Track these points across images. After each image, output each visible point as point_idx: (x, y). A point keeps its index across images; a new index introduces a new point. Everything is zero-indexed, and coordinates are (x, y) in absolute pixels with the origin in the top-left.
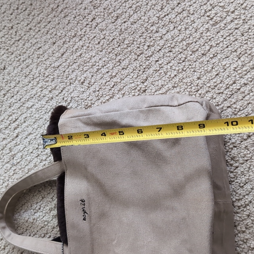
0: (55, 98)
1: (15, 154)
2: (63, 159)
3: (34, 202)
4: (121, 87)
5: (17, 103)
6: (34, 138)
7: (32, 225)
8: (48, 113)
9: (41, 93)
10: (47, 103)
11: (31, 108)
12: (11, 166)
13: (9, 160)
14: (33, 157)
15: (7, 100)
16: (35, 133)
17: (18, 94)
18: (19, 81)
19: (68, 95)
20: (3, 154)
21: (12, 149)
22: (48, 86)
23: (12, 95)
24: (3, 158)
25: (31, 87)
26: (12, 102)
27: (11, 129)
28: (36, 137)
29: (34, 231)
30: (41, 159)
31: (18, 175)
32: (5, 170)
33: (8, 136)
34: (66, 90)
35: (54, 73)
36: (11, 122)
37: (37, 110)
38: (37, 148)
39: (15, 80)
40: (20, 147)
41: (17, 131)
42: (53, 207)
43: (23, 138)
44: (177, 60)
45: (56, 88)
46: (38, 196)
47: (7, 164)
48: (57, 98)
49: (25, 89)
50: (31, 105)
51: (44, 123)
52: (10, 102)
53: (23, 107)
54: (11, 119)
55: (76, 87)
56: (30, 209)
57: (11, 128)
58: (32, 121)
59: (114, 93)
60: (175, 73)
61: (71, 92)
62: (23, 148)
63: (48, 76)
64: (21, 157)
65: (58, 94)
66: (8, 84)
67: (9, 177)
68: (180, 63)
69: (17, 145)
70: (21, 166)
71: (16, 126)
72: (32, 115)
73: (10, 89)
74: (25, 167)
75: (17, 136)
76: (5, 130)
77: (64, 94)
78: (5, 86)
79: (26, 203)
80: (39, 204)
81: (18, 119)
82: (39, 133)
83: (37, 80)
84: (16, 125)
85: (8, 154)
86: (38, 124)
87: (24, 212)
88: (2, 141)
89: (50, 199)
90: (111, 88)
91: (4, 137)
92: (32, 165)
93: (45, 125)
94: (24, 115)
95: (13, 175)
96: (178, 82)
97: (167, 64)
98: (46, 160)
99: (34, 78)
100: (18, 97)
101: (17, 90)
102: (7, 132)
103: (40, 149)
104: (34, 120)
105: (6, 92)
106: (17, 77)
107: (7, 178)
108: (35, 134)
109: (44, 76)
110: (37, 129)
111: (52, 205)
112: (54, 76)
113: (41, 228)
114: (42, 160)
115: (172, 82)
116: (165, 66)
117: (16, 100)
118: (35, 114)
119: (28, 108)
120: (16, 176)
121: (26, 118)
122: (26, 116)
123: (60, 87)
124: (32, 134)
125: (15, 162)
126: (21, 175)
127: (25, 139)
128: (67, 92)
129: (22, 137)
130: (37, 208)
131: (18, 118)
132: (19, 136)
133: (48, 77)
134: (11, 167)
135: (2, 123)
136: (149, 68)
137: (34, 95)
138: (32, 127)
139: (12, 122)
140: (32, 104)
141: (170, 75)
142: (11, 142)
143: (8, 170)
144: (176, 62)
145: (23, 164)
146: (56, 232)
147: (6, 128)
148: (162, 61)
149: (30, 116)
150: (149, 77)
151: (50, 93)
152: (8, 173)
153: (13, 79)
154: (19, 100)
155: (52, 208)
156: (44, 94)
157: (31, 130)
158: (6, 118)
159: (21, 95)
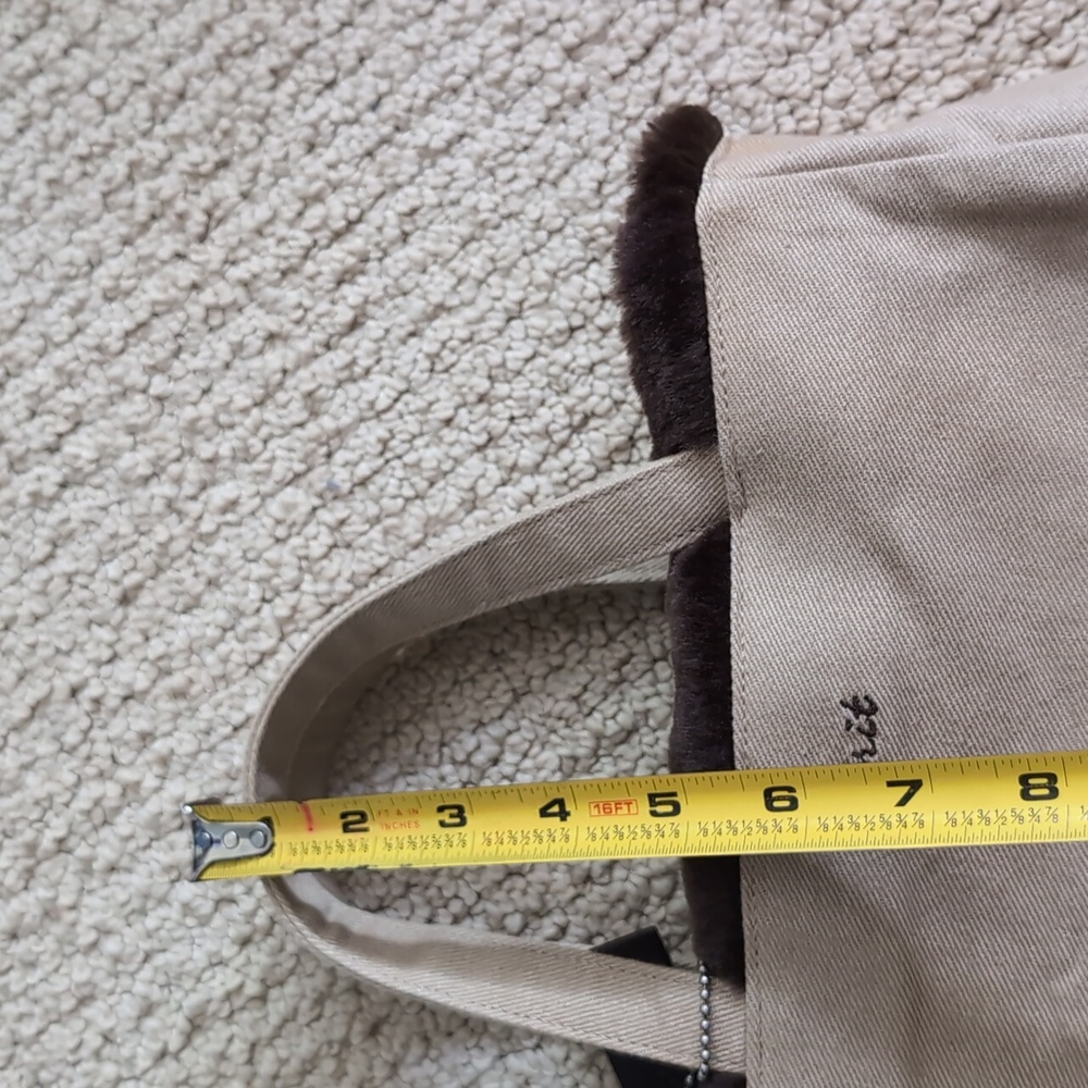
0: (601, 90)
1: (339, 433)
2: (722, 436)
3: (460, 721)
4: (1046, 19)
5: (356, 121)
6: (463, 333)
8: (555, 184)
9: (511, 60)
10: (547, 121)
11: (447, 150)
12: (317, 502)
13: (299, 467)
14: (457, 451)
15: (291, 109)
16: (472, 303)
17: (361, 72)
19: (689, 75)
20: (264, 431)
21: (322, 401)
22: (559, 20)
23: (328, 75)
24: (267, 455)
25: (451, 29)
26: (325, 116)
27: (320, 281)
28: (475, 328)
29: (456, 896)
30: (509, 462)
31: (359, 554)
32: (279, 522)
33: (298, 322)
34: (676, 40)
36: (317, 235)
37: (488, 163)
38: (482, 399)
40: (378, 389)
41: (352, 294)
42: (581, 752)
43: (391, 337)
45: (612, 33)
46: (487, 682)
47: (289, 490)
48: (617, 91)
49: (410, 37)
50: (447, 135)
51: (530, 246)
52: (312, 115)
53: (393, 150)
54: (315, 222)
55: (741, 27)
56: (435, 758)
57: (319, 273)
58: (451, 233)
59: (1000, 56)
61: (710, 58)
62: (394, 394)
64: (379, 448)
65: (622, 66)
67: (300, 569)
69: (353, 380)
70: (377, 501)
71: (351, 260)
72: (452, 195)
73: (311, 39)
74: (403, 509)
75: (354, 325)
76: (276, 284)
77: (663, 70)
78: (284, 24)
79: (408, 721)
80: (496, 730)
81: (359, 220)
82: (498, 305)
84: (351, 253)
85: (298, 432)
86: (489, 251)
87: (394, 778)
88: (261, 352)
89: (562, 705)
90: (982, 25)
91: (274, 327)
92: (448, 497)
93: (535, 257)
94: (400, 195)
95: (325, 556)
98: (536, 469)
100: (367, 85)
101: (361, 44)
102: (291, 295)
103: (502, 400)
104: (464, 229)
105: (287, 58)
107: (289, 574)
108: (470, 313)
110: (481, 282)
111: (577, 739)
114: (514, 468)
117: (350, 104)
118: (472, 188)
119: (428, 154)
120: (343, 565)
121: (414, 211)
122: (416, 203)
123: (635, 26)
124: (449, 310)
125: (342, 478)
126: (381, 554)
127: (404, 342)
128: (682, 53)
129: (387, 331)
130: (479, 759)
131: (363, 213)
132: (370, 323)
134: (315, 509)
135: (261, 243)
137: (469, 78)
138: (453, 271)
139: (323, 236)
140: (450, 128)
142: (316, 356)
143: (294, 524)
145: (391, 490)
146: (601, 908)
147: (284, 274)
149: (440, 205)
151: (569, 64)
152: (295, 541)
154: (374, 107)
155: (576, 759)
156: (532, 70)
157: (446, 288)
158: (288, 213)
159: (389, 75)
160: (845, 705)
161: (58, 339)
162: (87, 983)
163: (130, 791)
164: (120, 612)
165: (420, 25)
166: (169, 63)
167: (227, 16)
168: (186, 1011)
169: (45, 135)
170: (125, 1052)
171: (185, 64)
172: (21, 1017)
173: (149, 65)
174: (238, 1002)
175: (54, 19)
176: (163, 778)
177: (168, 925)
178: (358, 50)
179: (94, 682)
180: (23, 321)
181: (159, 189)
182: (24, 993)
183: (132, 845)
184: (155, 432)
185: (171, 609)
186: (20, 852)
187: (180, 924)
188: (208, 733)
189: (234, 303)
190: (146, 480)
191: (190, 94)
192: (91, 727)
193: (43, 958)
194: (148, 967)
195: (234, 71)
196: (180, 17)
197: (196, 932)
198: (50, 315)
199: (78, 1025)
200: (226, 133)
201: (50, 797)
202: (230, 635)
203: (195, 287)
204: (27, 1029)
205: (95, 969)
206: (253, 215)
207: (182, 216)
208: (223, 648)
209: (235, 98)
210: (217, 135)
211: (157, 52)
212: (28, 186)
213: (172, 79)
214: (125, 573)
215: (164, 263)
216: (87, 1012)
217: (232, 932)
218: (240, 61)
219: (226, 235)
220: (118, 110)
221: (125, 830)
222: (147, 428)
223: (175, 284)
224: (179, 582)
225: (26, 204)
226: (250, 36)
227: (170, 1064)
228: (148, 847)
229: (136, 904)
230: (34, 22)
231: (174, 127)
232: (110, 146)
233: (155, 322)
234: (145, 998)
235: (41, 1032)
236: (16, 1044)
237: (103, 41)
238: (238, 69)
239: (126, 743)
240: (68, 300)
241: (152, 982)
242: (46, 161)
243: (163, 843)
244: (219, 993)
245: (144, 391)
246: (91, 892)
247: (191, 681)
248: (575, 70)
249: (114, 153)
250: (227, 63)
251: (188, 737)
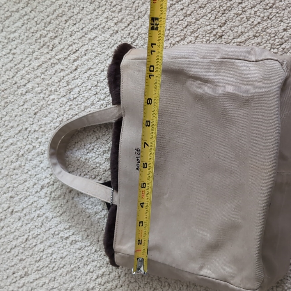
0: (120, 31)
1: (72, 89)
3: (88, 142)
4: (195, 28)
5: (79, 32)
6: (93, 73)
7: (83, 165)
8: (111, 48)
9: (105, 24)
10: (111, 36)
11: (93, 39)
12: (67, 101)
13: (65, 94)
14: (91, 95)
15: (68, 28)
16: (95, 68)
17: (80, 22)
18: (83, 8)
19: (135, 31)
20: (60, 87)
21: (70, 83)
22: (114, 17)
23: (75, 23)
24: (60, 91)
25: (96, 16)
26: (73, 30)
27: (71, 61)
28: (96, 73)
29: (85, 171)
30: (99, 98)
31: (74, 111)
32: (61, 103)
33: (67, 68)
34: (133, 24)
35: (122, 3)
36: (71, 52)
37: (100, 43)
38: (96, 86)
39: (79, 6)
40: (79, 82)
41: (76, 64)
42: (106, 150)
43: (82, 72)
44: (263, 5)
45: (123, 21)
46: (92, 136)
47: (63, 98)
48: (123, 32)
49: (89, 17)
50: (94, 36)
51: (106, 59)
52: (71, 30)
53: (84, 38)
54: (71, 50)
55: (145, 23)
56: (83, 148)
57: (70, 59)
58: (93, 55)
59: (186, 34)
60: (259, 20)
61: (139, 28)
62: (81, 83)
63: (115, 5)
64: (78, 92)
65: (124, 27)
66: (71, 9)
67: (64, 112)
68: (267, 9)
69: (75, 79)
70: (77, 102)
71: (76, 58)
72: (94, 48)
73: (72, 15)
74: (81, 104)
75: (76, 69)
76: (63, 60)
77: (131, 29)
78: (68, 12)
79: (80, 141)
80: (93, 144)
81: (78, 50)
82: (100, 69)
83: (103, 8)
84: (76, 56)
85: (65, 88)
86: (99, 59)
87: (76, 150)
88: (60, 72)
89: (104, 141)
90: (184, 28)
91: (62, 68)
92: (89, 103)
93: (107, 61)
94: (85, 46)
95: (68, 111)
96: (261, 31)
97: (252, 8)
98: (104, 100)
99: (100, 6)
100: (81, 25)
101: (81, 17)
102: (66, 63)
103: (99, 86)
104: (95, 54)
105: (68, 18)
106: (81, 2)
107: (62, 113)
108: (95, 70)
109: (111, 5)
110: (97, 64)
111: (106, 147)
112: (122, 7)
113: (92, 169)
114: (100, 99)
115: (254, 30)
116: (249, 10)
117: (78, 28)
118: (97, 47)
119: (90, 39)
120: (72, 112)
121: (87, 50)
122: (87, 48)
123: (127, 20)
124: (92, 69)
125: (72, 97)
126: (77, 111)
127: (84, 74)
128: (135, 26)
129: (81, 71)
130: (90, 149)
131: (79, 49)
132: (78, 70)
133: (115, 7)
134: (67, 102)
135: (61, 52)
136: (230, 11)
137: (98, 26)
138: (93, 62)
139: (72, 52)
140: (94, 35)
141: (253, 22)
142: (69, 74)
143: (63, 104)
144: (261, 7)
145: (80, 100)
146: (107, 176)
147: (65, 58)
148: (246, 4)
149: (92, 49)
150: (229, 21)
151: (115, 26)
152: (63, 107)
153: (77, 4)
154: (82, 29)
155: (105, 151)
156: (109, 26)
157: (91, 65)
158: (66, 47)
159: (84, 24)
160: (135, 149)
161: (27, 66)
162: (26, 179)
163: (34, 147)
164: (34, 116)
165: (91, 15)
166: (48, 16)
167: (58, 9)
168: (41, 185)
169: (26, 27)
170: (31, 191)
171: (51, 17)
172: (15, 183)
173: (44, 16)
174: (49, 185)
175: (29, 5)
176: (40, 146)
177: (39, 170)
178: (80, 18)
179: (29, 128)
180: (21, 61)
181: (45, 40)
182: (16, 179)
183: (34, 156)
184: (42, 85)
185: (43, 117)
186: (16, 155)
187: (41, 171)
188: (47, 139)
189: (56, 63)
190: (40, 93)
191: (51, 23)
192: (29, 135)
193: (19, 174)
194: (35, 177)
195: (59, 19)
196: (51, 7)
197: (43, 172)
198: (26, 61)
199: (24, 185)
200: (57, 31)
201: (21, 147)
202: (52, 122)
203: (50, 59)
204: (15, 185)
205: (27, 177)
206: (60, 47)
207: (48, 46)
208: (50, 124)
209: (59, 25)
210: (55, 31)
211: (46, 14)
212: (23, 37)
213: (48, 20)
214: (36, 109)
215: (45, 54)
216: (25, 183)
217: (49, 173)
218: (60, 18)
219: (56, 50)
220: (39, 24)
221: (33, 154)
222: (40, 84)
223: (46, 58)
224: (44, 112)
225: (22, 40)
226: (62, 13)
227: (38, 193)
228: (37, 157)
229: (34, 166)
230: (26, 6)
231: (48, 29)
232: (37, 31)
233: (43, 64)
234: (35, 182)
235: (18, 186)
236: (14, 187)
237: (37, 10)
238: (60, 19)
239: (34, 139)
240: (28, 59)
241: (36, 180)
242: (26, 32)
243: (39, 157)
244: (46, 183)
245: (40, 77)
246: (27, 164)
247: (45, 130)
248: (116, 27)
249: (38, 32)
250: (58, 18)
251: (44, 139)
